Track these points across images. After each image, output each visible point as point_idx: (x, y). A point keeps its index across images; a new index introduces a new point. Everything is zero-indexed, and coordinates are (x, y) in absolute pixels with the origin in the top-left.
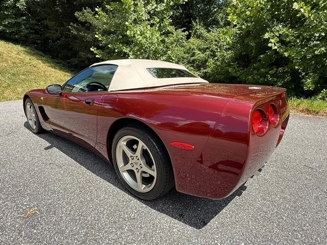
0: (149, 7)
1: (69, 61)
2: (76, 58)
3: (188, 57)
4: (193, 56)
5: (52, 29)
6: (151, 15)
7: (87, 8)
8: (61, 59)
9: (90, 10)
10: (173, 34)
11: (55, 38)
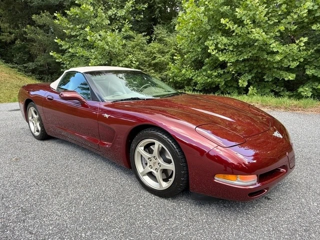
0: (110, 13)
1: (25, 65)
2: (33, 62)
3: (149, 60)
4: (154, 60)
5: (6, 31)
6: (112, 19)
7: (45, 11)
8: (16, 63)
9: (48, 13)
10: (134, 38)
11: (8, 41)
